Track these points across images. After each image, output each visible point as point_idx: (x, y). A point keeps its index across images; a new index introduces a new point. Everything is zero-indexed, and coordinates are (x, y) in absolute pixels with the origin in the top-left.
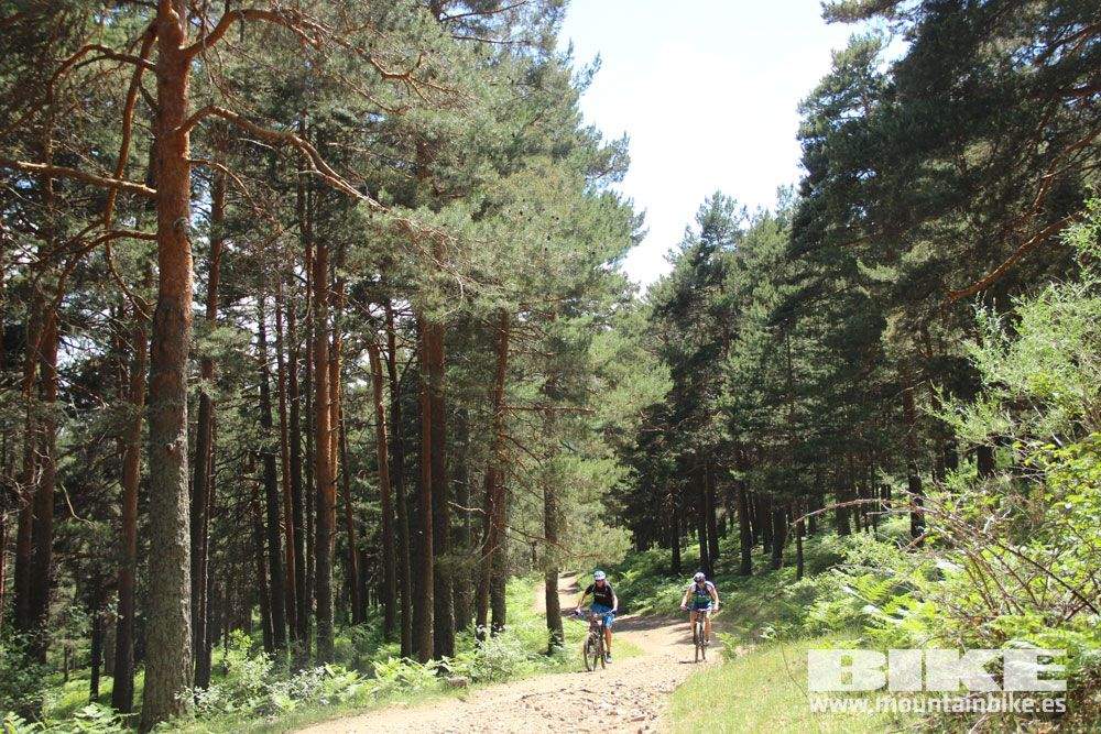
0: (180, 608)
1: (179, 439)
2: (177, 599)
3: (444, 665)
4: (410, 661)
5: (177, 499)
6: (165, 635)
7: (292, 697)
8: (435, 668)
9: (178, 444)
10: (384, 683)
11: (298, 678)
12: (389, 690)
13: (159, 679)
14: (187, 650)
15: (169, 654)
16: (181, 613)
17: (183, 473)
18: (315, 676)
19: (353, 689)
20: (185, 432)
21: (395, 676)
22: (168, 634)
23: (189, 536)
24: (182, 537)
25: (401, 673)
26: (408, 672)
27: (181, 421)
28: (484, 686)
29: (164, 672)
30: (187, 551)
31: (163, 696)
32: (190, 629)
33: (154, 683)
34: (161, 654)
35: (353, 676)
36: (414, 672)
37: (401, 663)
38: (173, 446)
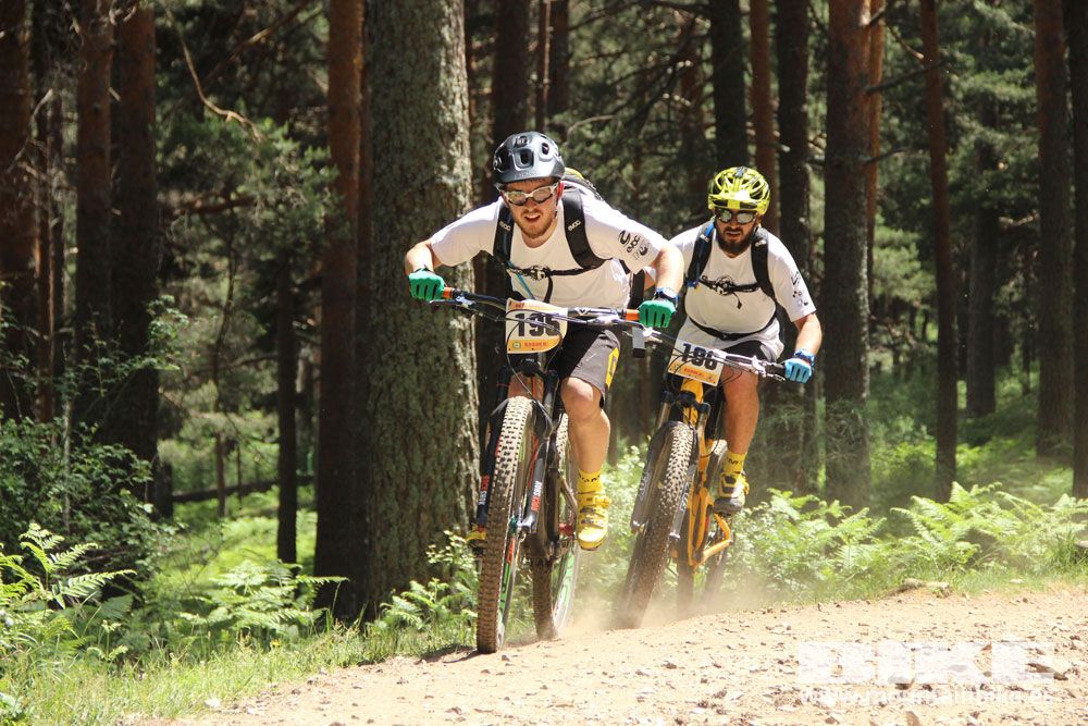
0: (450, 339)
2: (440, 319)
4: (1009, 497)
5: (435, 68)
6: (414, 402)
8: (1077, 518)
10: (931, 544)
12: (947, 562)
13: (403, 505)
14: (466, 440)
15: (424, 447)
16: (451, 350)
18: (767, 520)
19: (850, 554)
21: (961, 526)
22: (422, 399)
23: (467, 162)
24: (451, 163)
25: (977, 521)
29: (415, 488)
30: (462, 199)
31: (413, 549)
32: (473, 392)
33: (392, 517)
34: (406, 448)
35: (856, 524)
36: (1019, 523)
37: (982, 499)
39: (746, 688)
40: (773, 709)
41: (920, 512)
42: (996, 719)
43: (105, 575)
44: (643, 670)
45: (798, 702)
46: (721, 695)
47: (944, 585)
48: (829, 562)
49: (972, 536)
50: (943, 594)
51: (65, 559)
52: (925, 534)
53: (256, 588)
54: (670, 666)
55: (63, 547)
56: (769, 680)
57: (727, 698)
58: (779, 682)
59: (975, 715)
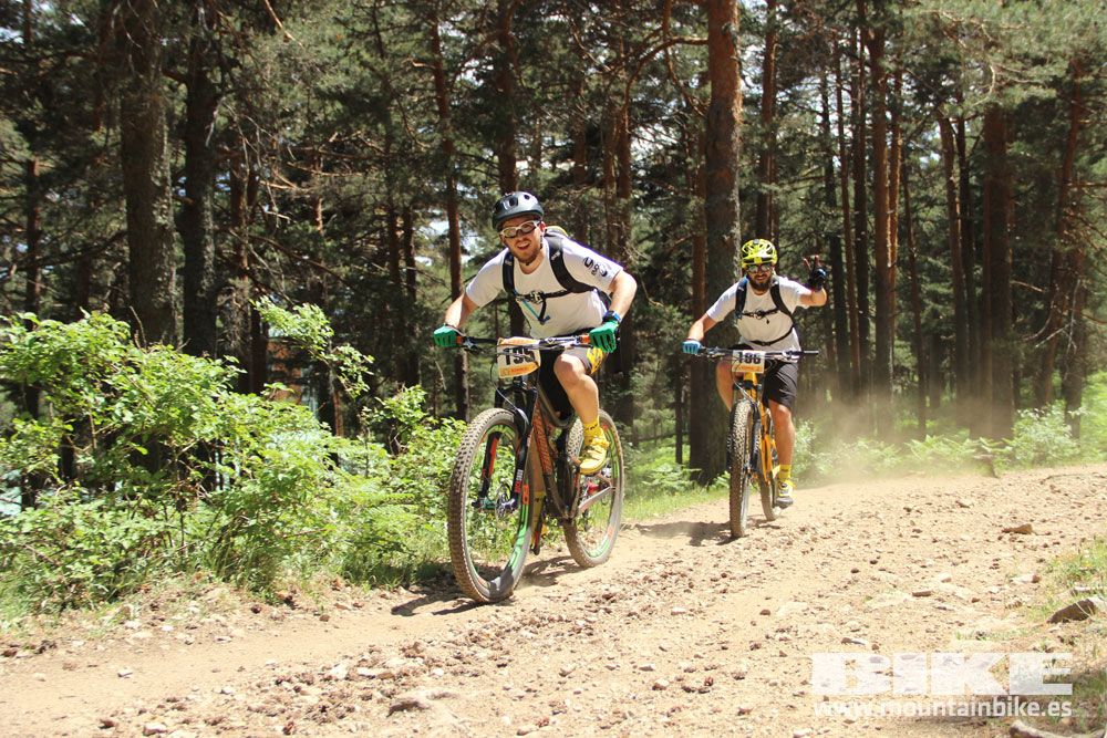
1: (733, 231)
3: (982, 445)
4: (947, 440)
8: (972, 448)
9: (732, 235)
10: (918, 457)
12: (924, 464)
19: (887, 462)
20: (738, 224)
21: (929, 451)
25: (935, 449)
26: (944, 449)
27: (734, 214)
28: (1027, 469)
35: (889, 450)
36: (951, 450)
37: (937, 441)
38: (726, 238)
41: (913, 444)
46: (841, 514)
47: (924, 474)
48: (879, 465)
49: (933, 454)
50: (923, 476)
52: (916, 454)
53: (669, 473)
54: (822, 503)
56: (858, 509)
58: (863, 510)
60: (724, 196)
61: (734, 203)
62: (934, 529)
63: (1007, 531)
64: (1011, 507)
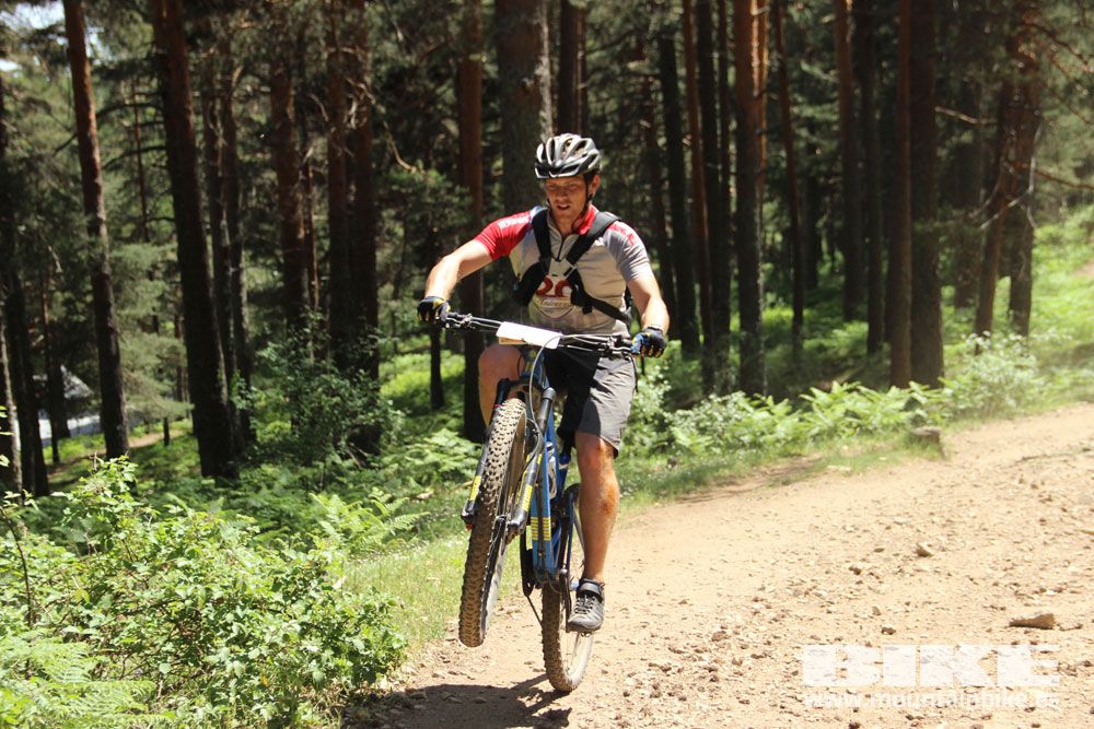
1: (538, 72)
3: (915, 395)
7: (703, 431)
8: (900, 400)
9: (537, 78)
10: (826, 421)
11: (708, 405)
17: (545, 121)
18: (729, 405)
20: (545, 60)
21: (840, 410)
25: (849, 405)
26: (857, 403)
27: (540, 45)
28: (977, 424)
35: (781, 410)
36: (869, 404)
37: (850, 391)
38: (529, 83)
39: (774, 581)
40: (795, 600)
42: (919, 605)
43: (414, 515)
44: (714, 567)
45: (807, 593)
46: (763, 589)
47: (848, 469)
50: (848, 474)
51: (393, 507)
52: (820, 415)
53: (452, 448)
55: (391, 501)
56: (783, 574)
57: (766, 591)
58: (792, 574)
59: (908, 604)
60: (523, 17)
61: (539, 27)
62: (911, 622)
63: (1016, 624)
64: (999, 548)
